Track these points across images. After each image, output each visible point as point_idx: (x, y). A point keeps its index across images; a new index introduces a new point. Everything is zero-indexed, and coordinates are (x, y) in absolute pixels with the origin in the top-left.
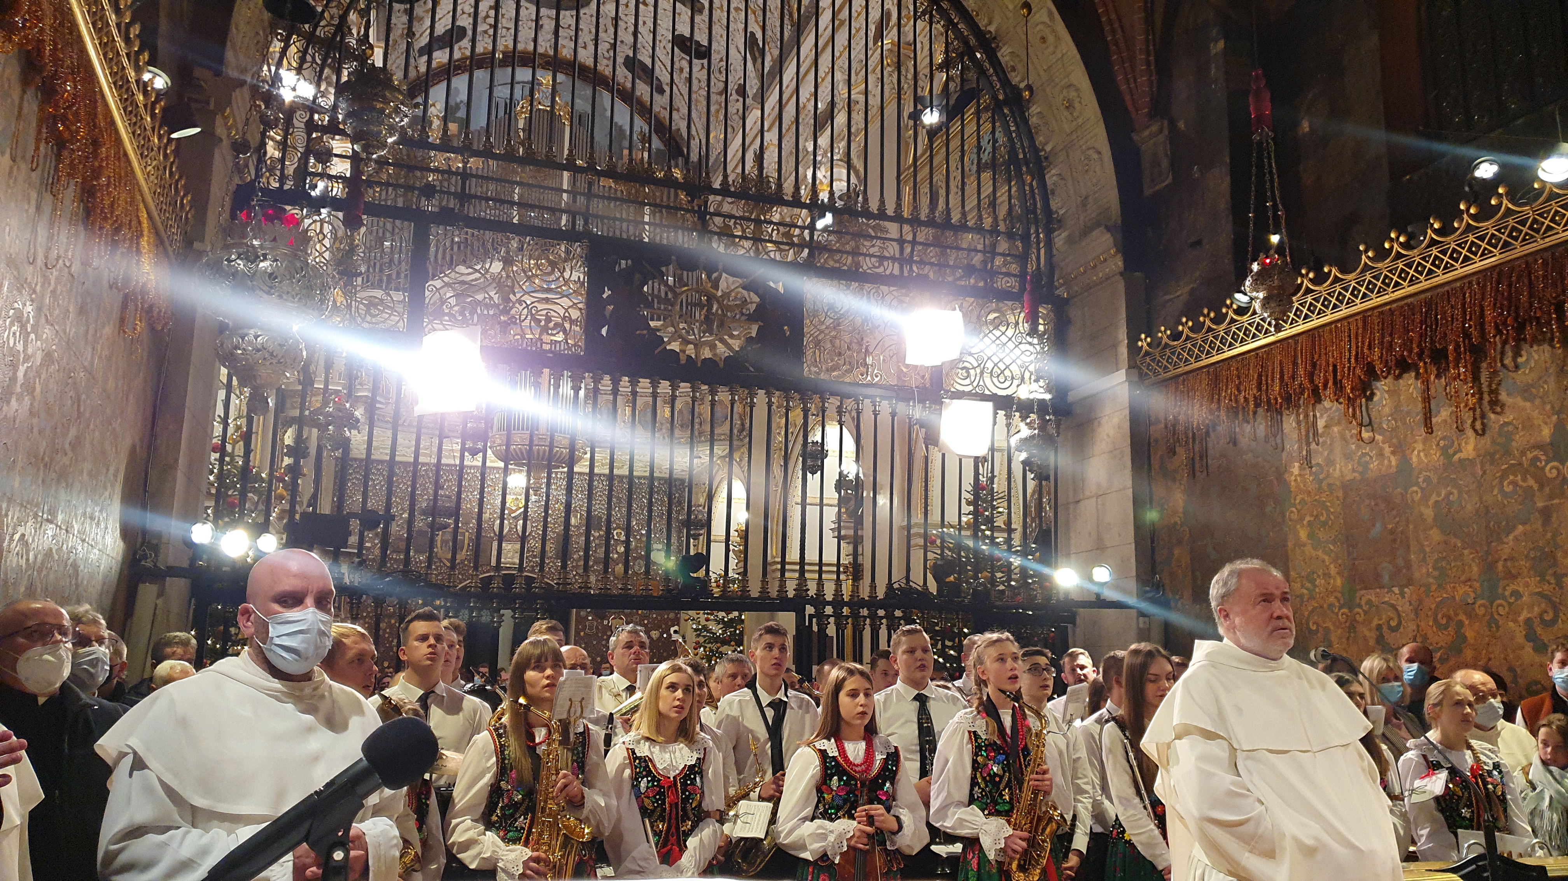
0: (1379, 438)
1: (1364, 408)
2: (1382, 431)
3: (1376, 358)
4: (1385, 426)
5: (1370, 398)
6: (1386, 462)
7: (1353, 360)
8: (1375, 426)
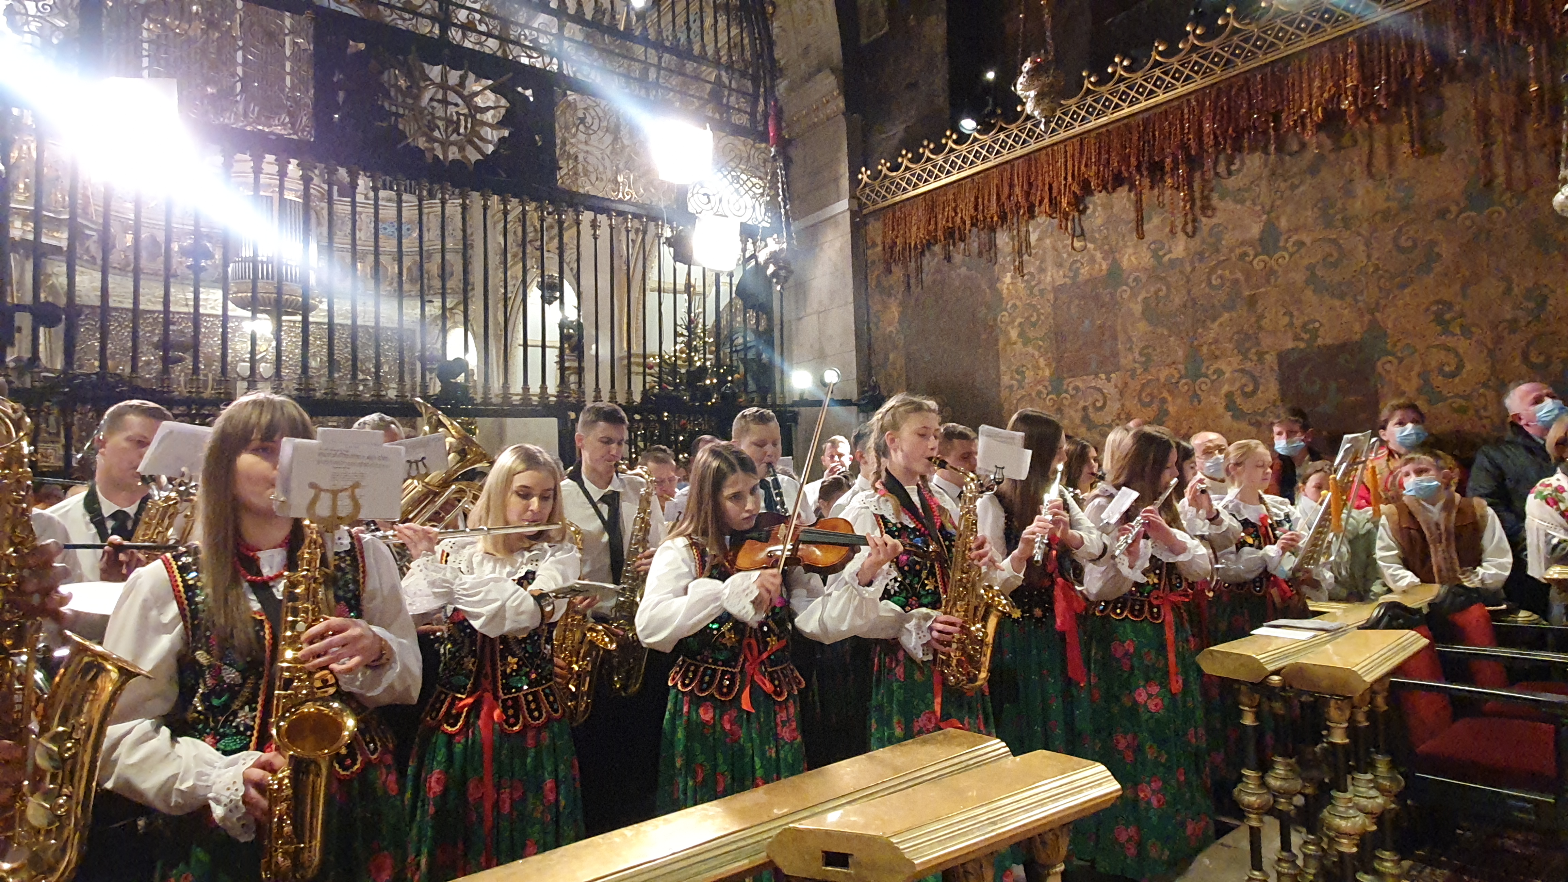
0: (1089, 245)
1: (1076, 221)
2: (1093, 241)
3: (1092, 174)
4: (1097, 236)
5: (1082, 212)
6: (1097, 266)
7: (1070, 179)
8: (1087, 236)
